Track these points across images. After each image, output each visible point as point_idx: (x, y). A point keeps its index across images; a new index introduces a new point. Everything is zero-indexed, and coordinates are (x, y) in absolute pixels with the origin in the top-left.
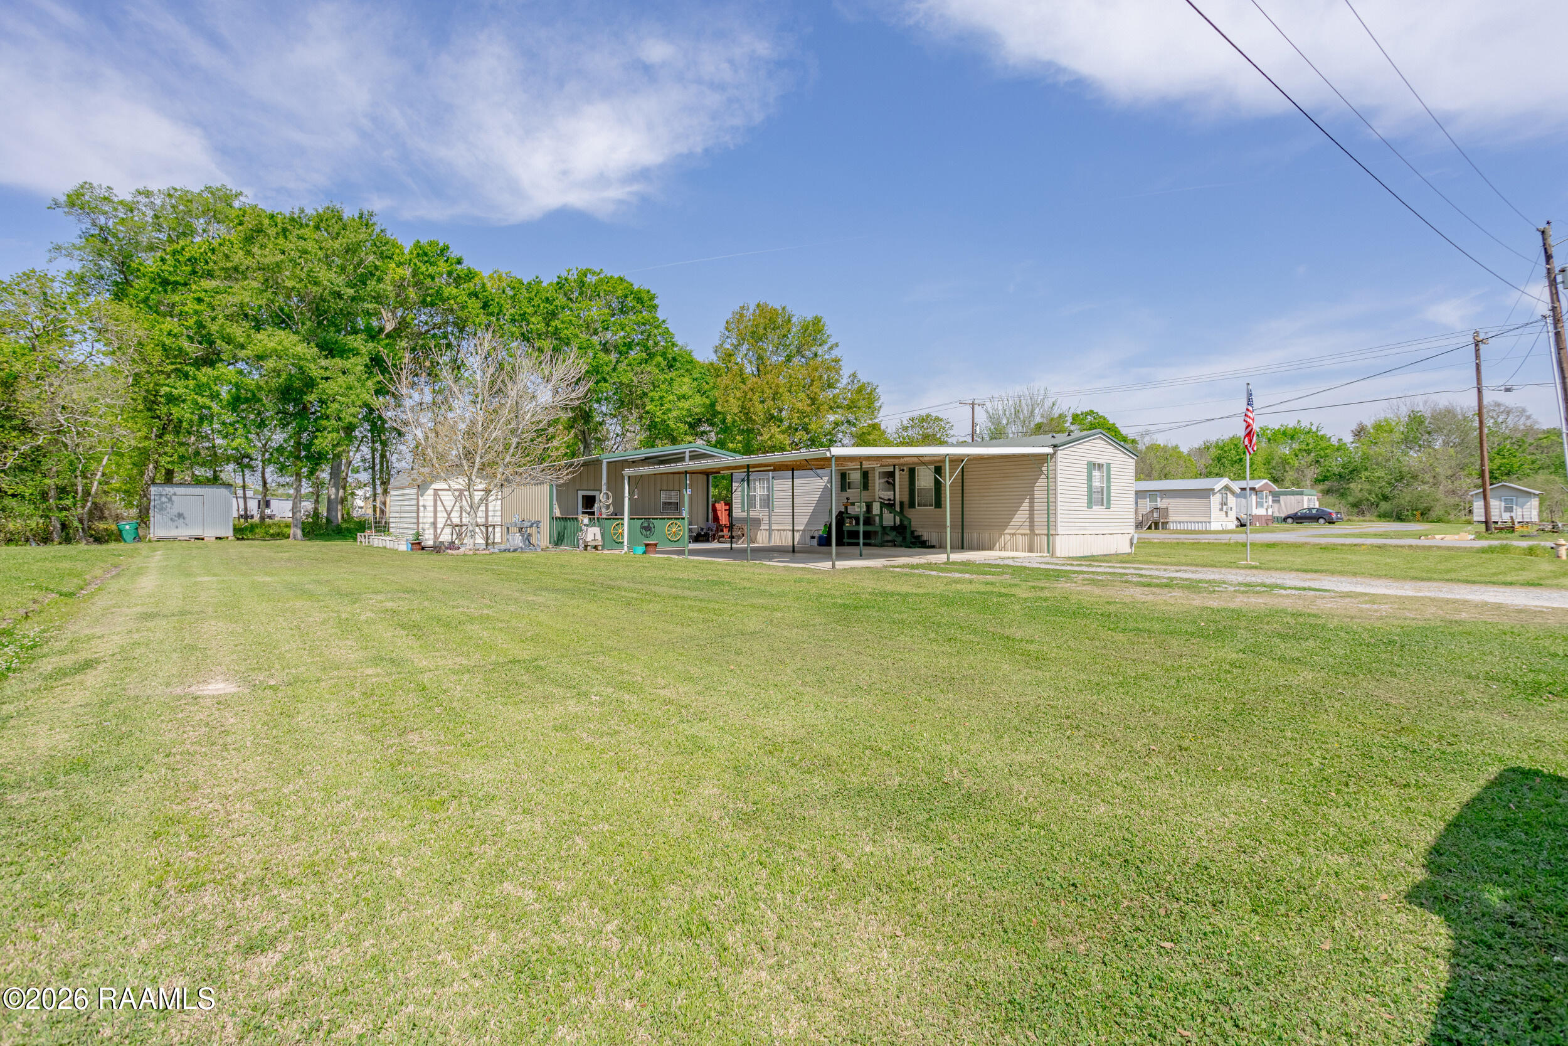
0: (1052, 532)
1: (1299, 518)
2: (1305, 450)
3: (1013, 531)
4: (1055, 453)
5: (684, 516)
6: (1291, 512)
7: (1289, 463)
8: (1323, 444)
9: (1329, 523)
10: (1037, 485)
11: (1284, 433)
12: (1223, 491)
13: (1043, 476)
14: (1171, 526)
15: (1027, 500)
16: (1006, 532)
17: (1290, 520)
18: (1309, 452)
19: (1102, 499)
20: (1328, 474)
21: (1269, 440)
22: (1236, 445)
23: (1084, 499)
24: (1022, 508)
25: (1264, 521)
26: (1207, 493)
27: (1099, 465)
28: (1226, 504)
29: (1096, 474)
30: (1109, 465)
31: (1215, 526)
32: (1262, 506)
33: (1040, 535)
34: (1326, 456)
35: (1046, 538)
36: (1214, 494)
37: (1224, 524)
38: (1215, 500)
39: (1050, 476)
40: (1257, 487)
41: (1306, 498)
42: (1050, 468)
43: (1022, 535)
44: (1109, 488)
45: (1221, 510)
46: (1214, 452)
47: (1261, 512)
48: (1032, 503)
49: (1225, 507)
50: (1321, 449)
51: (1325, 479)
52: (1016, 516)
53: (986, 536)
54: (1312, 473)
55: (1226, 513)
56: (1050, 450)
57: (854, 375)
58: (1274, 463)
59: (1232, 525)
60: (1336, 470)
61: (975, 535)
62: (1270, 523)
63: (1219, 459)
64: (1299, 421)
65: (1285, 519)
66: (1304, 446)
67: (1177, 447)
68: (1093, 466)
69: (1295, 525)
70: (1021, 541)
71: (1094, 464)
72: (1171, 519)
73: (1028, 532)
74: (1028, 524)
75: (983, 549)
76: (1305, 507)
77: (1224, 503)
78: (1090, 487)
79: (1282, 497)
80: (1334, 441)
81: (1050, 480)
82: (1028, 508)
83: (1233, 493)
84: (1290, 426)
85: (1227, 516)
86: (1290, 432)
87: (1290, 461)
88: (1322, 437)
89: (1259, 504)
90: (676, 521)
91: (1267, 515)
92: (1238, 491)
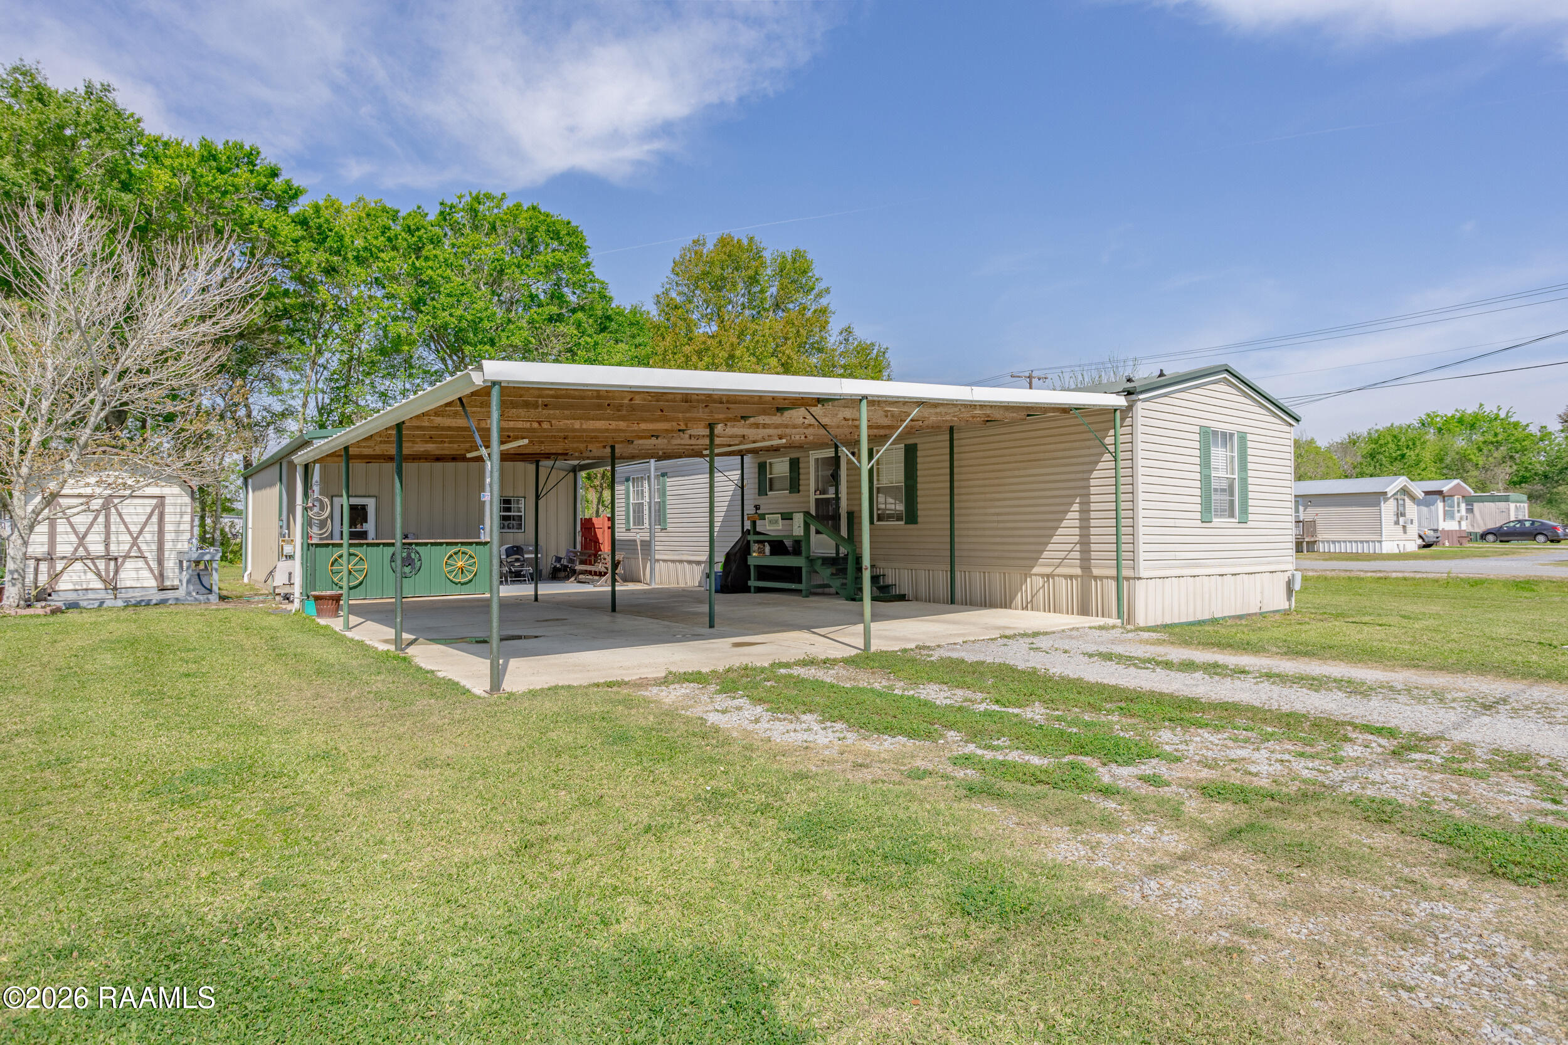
0: (1125, 573)
1: (1503, 535)
2: (1492, 443)
3: (1048, 570)
4: (1130, 408)
5: (484, 538)
6: (1492, 525)
7: (1470, 460)
8: (1518, 434)
9: (1552, 541)
10: (1095, 474)
11: (1461, 421)
12: (1399, 496)
13: (1107, 456)
14: (1321, 547)
15: (1076, 507)
16: (1035, 570)
17: (1491, 537)
18: (1497, 447)
19: (1232, 502)
20: (1528, 475)
21: (1440, 430)
22: (1395, 437)
23: (1194, 503)
24: (1065, 523)
25: (1455, 539)
26: (1376, 498)
27: (1224, 434)
28: (1403, 515)
29: (1219, 455)
30: (1243, 437)
31: (1388, 547)
32: (1452, 518)
33: (1101, 578)
34: (1524, 450)
35: (1113, 584)
36: (1386, 499)
37: (1401, 544)
38: (1388, 509)
39: (1121, 456)
40: (1445, 489)
41: (1512, 506)
42: (1121, 439)
43: (1066, 577)
44: (1244, 482)
45: (1397, 523)
46: (1364, 448)
47: (1451, 525)
48: (1085, 512)
49: (1401, 520)
50: (1517, 440)
51: (1523, 480)
52: (1055, 539)
53: (997, 577)
54: (1504, 472)
55: (1404, 527)
56: (1121, 401)
57: (848, 331)
58: (1448, 460)
59: (1412, 546)
60: (1540, 469)
61: (977, 577)
62: (1464, 541)
63: (1372, 455)
64: (1481, 405)
65: (1483, 536)
66: (1491, 438)
67: (1312, 441)
68: (1209, 437)
69: (1499, 545)
70: (1065, 589)
71: (1215, 433)
72: (1320, 537)
73: (1078, 571)
74: (1077, 555)
75: (992, 605)
76: (1512, 518)
77: (1400, 514)
78: (1206, 480)
79: (1475, 505)
80: (1534, 429)
81: (1121, 464)
82: (1077, 523)
83: (1413, 498)
84: (1469, 411)
85: (1405, 532)
86: (1468, 419)
87: (1472, 457)
88: (1516, 425)
89: (1449, 515)
90: (464, 549)
91: (1460, 531)
92: (1421, 495)
